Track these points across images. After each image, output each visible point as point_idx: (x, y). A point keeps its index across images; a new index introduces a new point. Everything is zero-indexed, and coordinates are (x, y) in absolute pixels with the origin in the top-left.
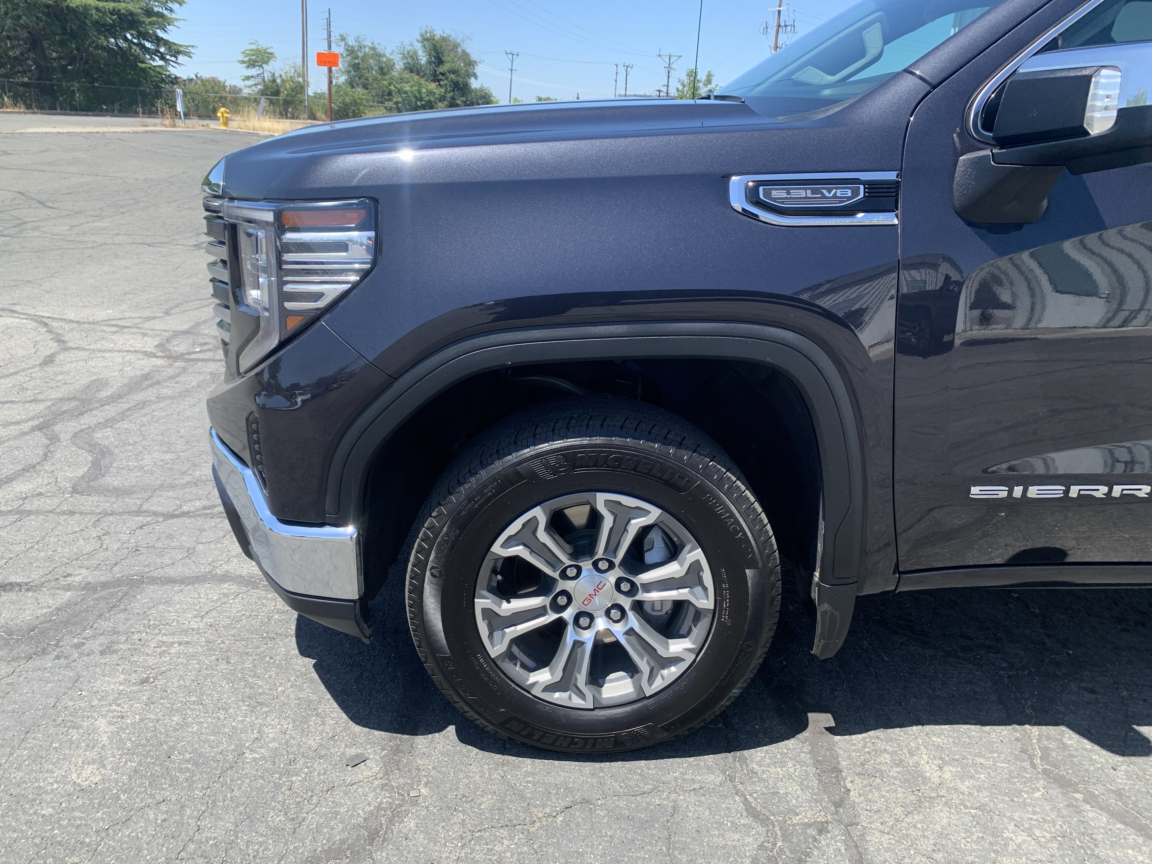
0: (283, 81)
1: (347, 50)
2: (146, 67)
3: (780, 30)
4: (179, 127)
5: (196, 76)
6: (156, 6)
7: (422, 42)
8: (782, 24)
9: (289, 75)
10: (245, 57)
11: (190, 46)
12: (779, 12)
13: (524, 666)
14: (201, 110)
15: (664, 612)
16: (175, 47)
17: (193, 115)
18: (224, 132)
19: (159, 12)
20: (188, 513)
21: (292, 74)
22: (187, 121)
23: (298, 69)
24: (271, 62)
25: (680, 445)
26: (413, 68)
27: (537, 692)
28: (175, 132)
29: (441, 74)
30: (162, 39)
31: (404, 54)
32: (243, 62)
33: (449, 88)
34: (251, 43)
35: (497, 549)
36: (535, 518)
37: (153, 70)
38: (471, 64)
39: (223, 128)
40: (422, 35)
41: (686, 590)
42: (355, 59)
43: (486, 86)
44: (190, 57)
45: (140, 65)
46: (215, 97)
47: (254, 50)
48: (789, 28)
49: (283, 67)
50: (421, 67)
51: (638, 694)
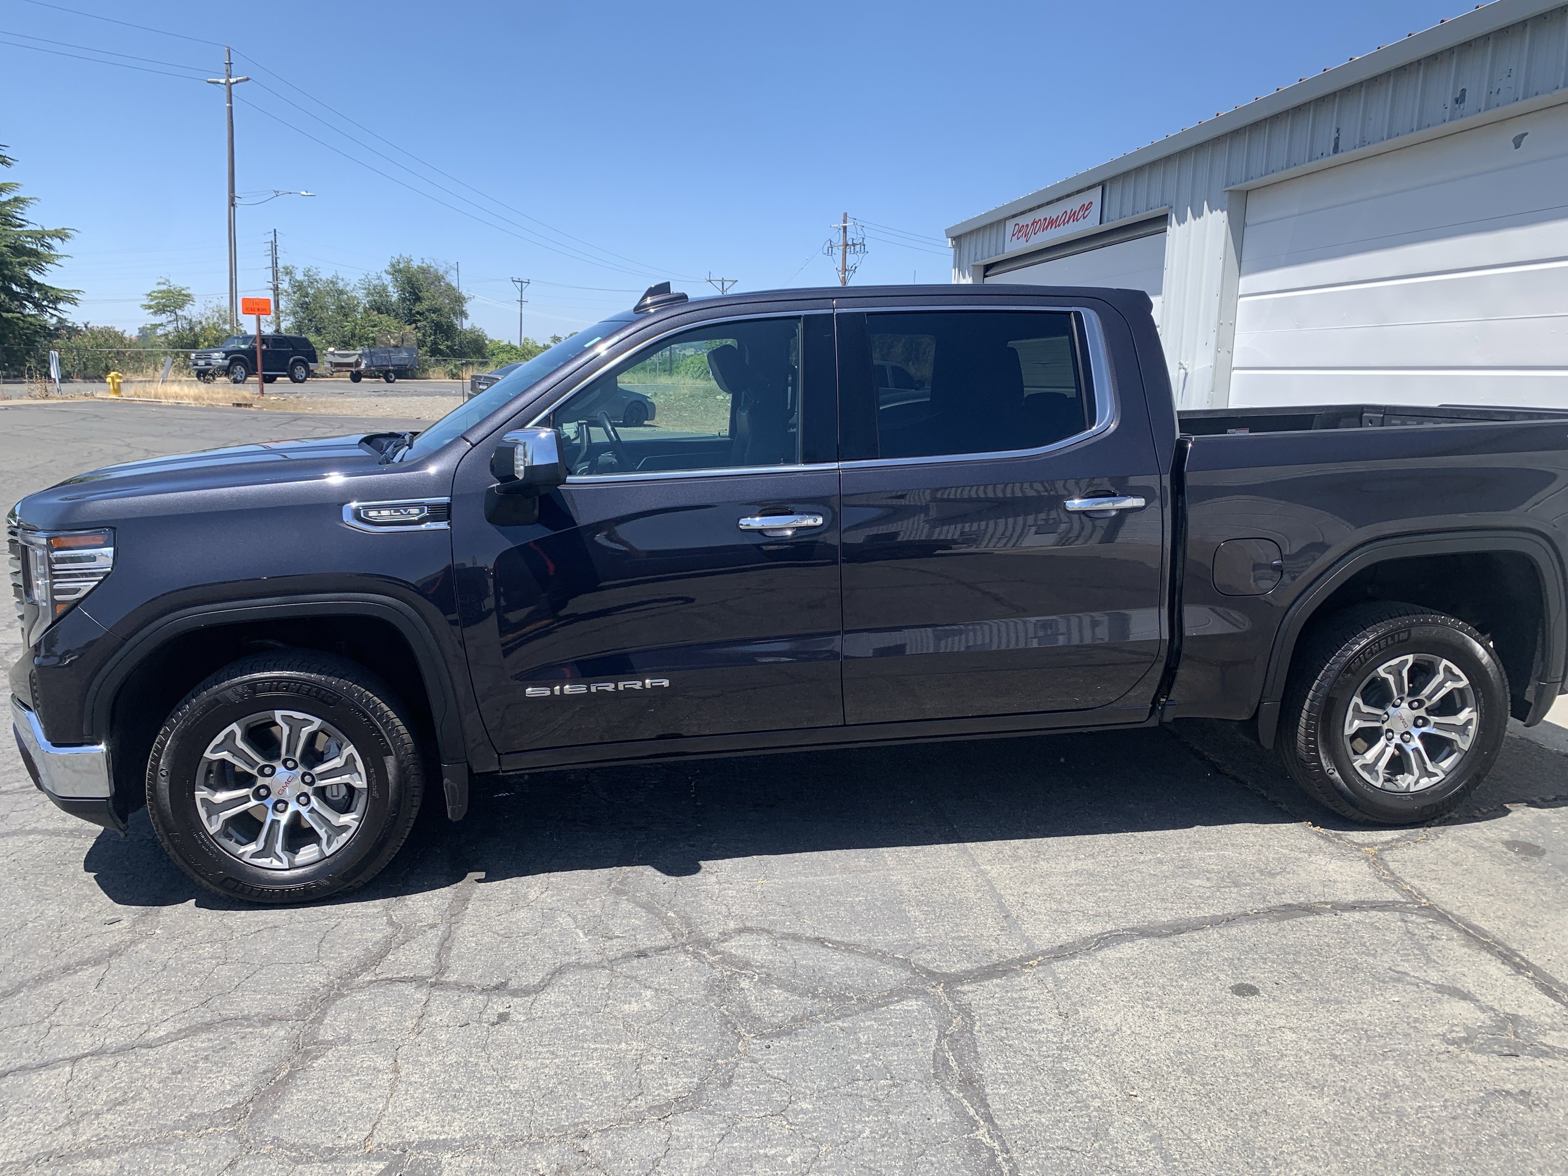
0: (203, 329)
1: (293, 286)
2: (13, 318)
3: (848, 251)
4: (52, 398)
5: (86, 327)
6: (28, 242)
7: (393, 274)
8: (850, 242)
9: (211, 322)
10: (152, 300)
11: (74, 291)
12: (845, 228)
13: (237, 842)
14: (90, 371)
15: (341, 797)
16: (53, 293)
17: (77, 377)
18: (113, 403)
19: (32, 249)
20: (6, 792)
21: (215, 320)
22: (65, 387)
23: (223, 313)
24: (188, 307)
25: (330, 675)
26: (380, 307)
27: (246, 858)
28: (45, 406)
29: (418, 313)
30: (36, 283)
31: (369, 289)
32: (150, 307)
33: (429, 331)
34: (159, 284)
35: (207, 754)
36: (233, 731)
37: (23, 321)
38: (459, 300)
39: (114, 397)
40: (393, 266)
41: (347, 776)
42: (304, 297)
43: (478, 326)
44: (76, 304)
45: (5, 315)
46: (110, 353)
47: (164, 291)
48: (858, 248)
49: (203, 312)
50: (392, 305)
51: (321, 855)
